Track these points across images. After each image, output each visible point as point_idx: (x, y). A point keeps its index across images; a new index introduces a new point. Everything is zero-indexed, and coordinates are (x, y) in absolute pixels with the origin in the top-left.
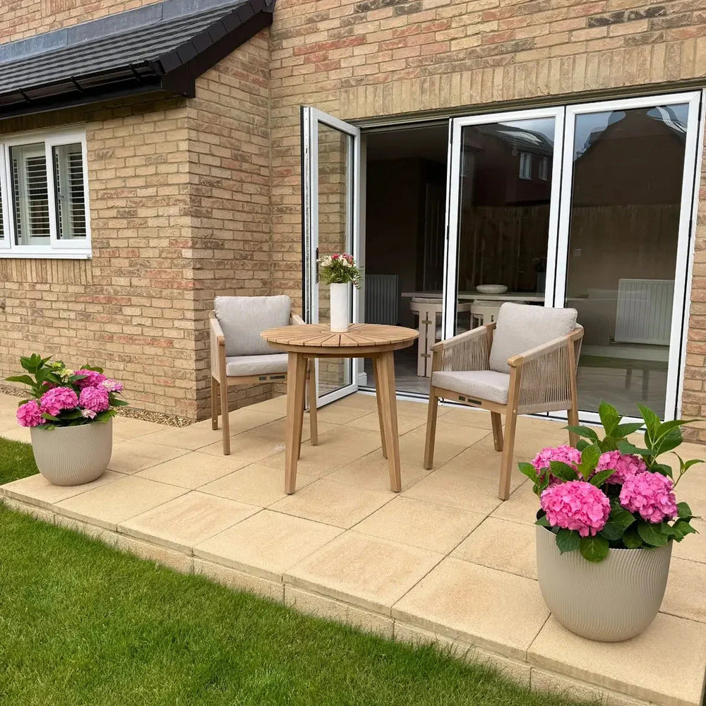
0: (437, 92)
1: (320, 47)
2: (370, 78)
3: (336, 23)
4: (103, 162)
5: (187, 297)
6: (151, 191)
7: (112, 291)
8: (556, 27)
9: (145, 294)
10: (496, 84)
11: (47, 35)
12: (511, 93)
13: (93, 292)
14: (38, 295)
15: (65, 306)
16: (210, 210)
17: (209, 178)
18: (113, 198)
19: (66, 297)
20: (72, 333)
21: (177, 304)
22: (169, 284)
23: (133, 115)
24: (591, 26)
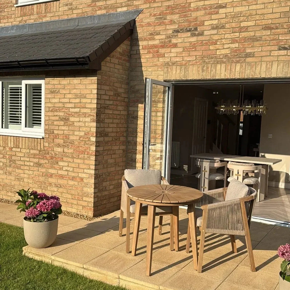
0: (210, 71)
1: (155, 46)
2: (179, 63)
3: (163, 37)
4: (53, 94)
5: (91, 159)
6: (77, 110)
7: (53, 154)
8: (264, 49)
9: (70, 156)
10: (237, 70)
11: (17, 26)
12: (243, 75)
13: (43, 154)
14: (14, 153)
15: (28, 159)
16: (104, 119)
17: (105, 105)
18: (57, 111)
19: (28, 155)
20: (31, 172)
21: (87, 162)
22: (83, 152)
23: (70, 75)
24: (279, 50)
